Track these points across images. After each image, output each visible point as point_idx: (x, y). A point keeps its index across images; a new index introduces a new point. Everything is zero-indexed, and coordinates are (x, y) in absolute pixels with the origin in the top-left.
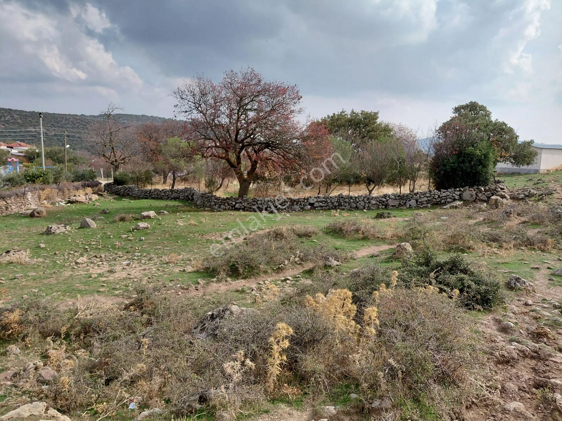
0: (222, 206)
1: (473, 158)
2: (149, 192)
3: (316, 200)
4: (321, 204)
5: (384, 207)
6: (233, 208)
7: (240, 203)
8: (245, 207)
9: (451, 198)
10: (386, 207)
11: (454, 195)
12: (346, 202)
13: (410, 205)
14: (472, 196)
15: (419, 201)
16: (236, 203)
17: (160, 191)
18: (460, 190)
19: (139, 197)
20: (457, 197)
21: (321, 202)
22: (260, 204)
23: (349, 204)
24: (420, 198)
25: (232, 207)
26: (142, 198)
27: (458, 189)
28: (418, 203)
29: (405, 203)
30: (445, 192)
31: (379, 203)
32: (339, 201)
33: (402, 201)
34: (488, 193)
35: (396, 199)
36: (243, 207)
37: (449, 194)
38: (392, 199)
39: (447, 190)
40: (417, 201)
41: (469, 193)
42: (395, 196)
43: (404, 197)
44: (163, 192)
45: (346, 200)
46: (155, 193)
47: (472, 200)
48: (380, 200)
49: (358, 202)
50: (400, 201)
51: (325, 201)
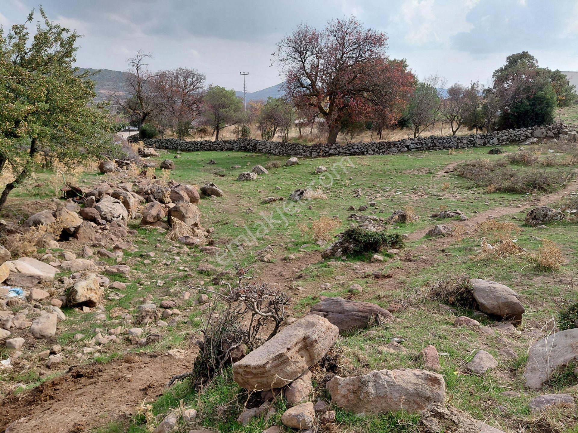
0: (314, 153)
1: (543, 101)
2: (199, 144)
3: (411, 142)
4: (416, 145)
5: (472, 145)
6: (327, 154)
7: (335, 149)
8: (339, 152)
9: (523, 136)
10: (474, 146)
11: (527, 133)
12: (439, 143)
13: (493, 143)
14: (543, 133)
15: (501, 139)
16: (330, 149)
17: (213, 143)
18: (531, 129)
19: (189, 150)
20: (529, 135)
21: (416, 144)
22: (356, 149)
23: (442, 144)
24: (502, 136)
25: (325, 153)
26: (193, 151)
27: (530, 128)
28: (500, 141)
29: (489, 142)
30: (519, 131)
31: (469, 142)
32: (434, 142)
33: (486, 140)
34: (555, 130)
35: (481, 138)
36: (337, 152)
37: (522, 132)
38: (479, 138)
39: (520, 128)
40: (498, 139)
41: (540, 131)
42: (481, 136)
43: (487, 136)
44: (215, 143)
45: (439, 141)
46: (208, 145)
47: (543, 136)
48: (470, 140)
49: (450, 142)
50: (485, 140)
51: (419, 143)
